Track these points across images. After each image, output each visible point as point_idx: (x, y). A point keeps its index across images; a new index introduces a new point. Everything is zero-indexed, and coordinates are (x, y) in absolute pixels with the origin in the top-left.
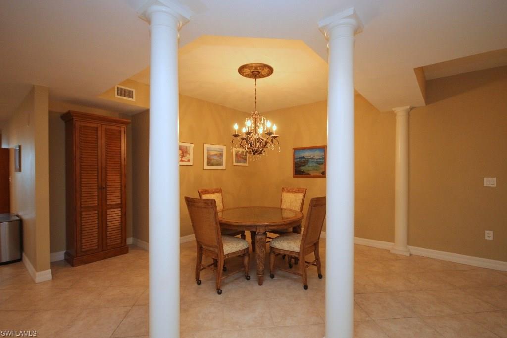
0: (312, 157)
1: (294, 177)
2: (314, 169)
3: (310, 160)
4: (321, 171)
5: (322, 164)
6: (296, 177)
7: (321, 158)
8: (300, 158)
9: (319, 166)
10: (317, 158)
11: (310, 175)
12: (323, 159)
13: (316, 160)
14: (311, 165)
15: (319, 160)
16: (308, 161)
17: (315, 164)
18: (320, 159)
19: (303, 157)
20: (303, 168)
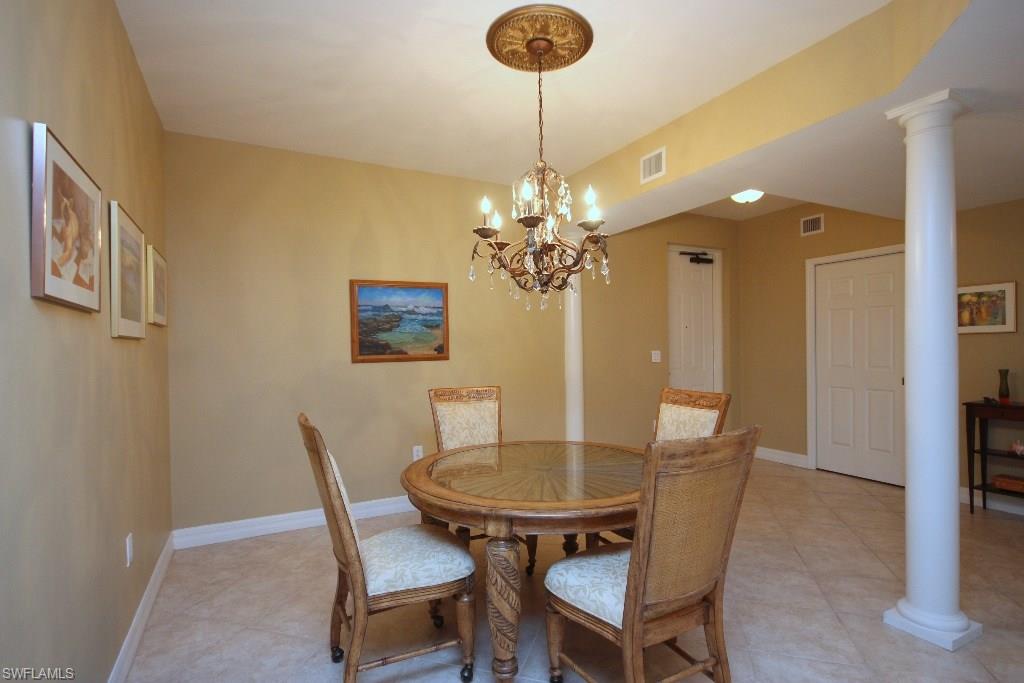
0: (411, 307)
1: (354, 361)
2: (417, 340)
3: (407, 316)
4: (436, 344)
5: (437, 326)
6: (363, 361)
7: (435, 311)
8: (375, 309)
9: (429, 331)
10: (423, 310)
11: (406, 353)
12: (439, 314)
13: (421, 317)
14: (407, 328)
15: (428, 318)
16: (401, 319)
17: (418, 327)
18: (432, 314)
19: (386, 308)
20: (384, 337)
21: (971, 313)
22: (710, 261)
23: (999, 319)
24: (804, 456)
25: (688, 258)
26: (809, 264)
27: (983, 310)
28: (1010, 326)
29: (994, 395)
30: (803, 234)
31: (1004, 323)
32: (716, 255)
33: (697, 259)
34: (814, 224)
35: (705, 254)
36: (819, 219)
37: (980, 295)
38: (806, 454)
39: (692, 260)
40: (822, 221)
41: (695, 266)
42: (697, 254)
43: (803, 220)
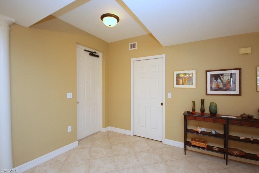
21: (183, 81)
22: (98, 56)
23: (191, 83)
24: (130, 131)
25: (89, 53)
26: (132, 60)
27: (186, 79)
28: (194, 86)
29: (191, 110)
30: (130, 49)
31: (192, 84)
32: (100, 54)
33: (92, 54)
34: (133, 46)
35: (96, 53)
36: (135, 44)
37: (185, 74)
38: (130, 130)
39: (90, 54)
40: (136, 44)
41: (91, 57)
42: (92, 52)
43: (130, 44)
